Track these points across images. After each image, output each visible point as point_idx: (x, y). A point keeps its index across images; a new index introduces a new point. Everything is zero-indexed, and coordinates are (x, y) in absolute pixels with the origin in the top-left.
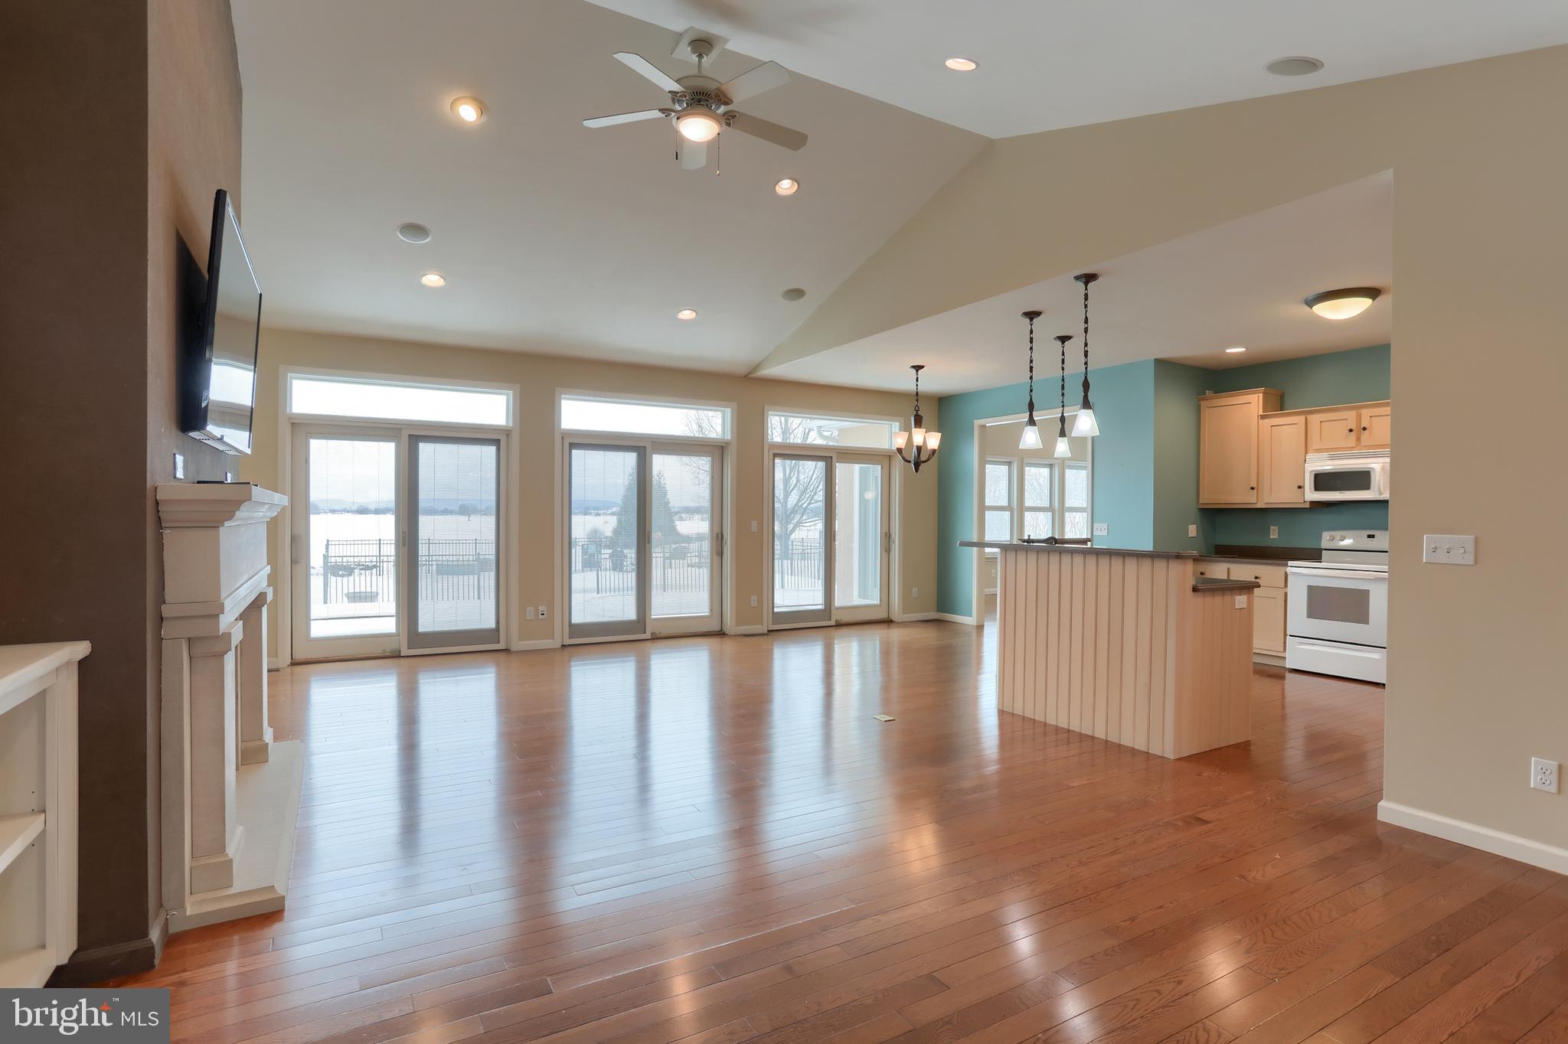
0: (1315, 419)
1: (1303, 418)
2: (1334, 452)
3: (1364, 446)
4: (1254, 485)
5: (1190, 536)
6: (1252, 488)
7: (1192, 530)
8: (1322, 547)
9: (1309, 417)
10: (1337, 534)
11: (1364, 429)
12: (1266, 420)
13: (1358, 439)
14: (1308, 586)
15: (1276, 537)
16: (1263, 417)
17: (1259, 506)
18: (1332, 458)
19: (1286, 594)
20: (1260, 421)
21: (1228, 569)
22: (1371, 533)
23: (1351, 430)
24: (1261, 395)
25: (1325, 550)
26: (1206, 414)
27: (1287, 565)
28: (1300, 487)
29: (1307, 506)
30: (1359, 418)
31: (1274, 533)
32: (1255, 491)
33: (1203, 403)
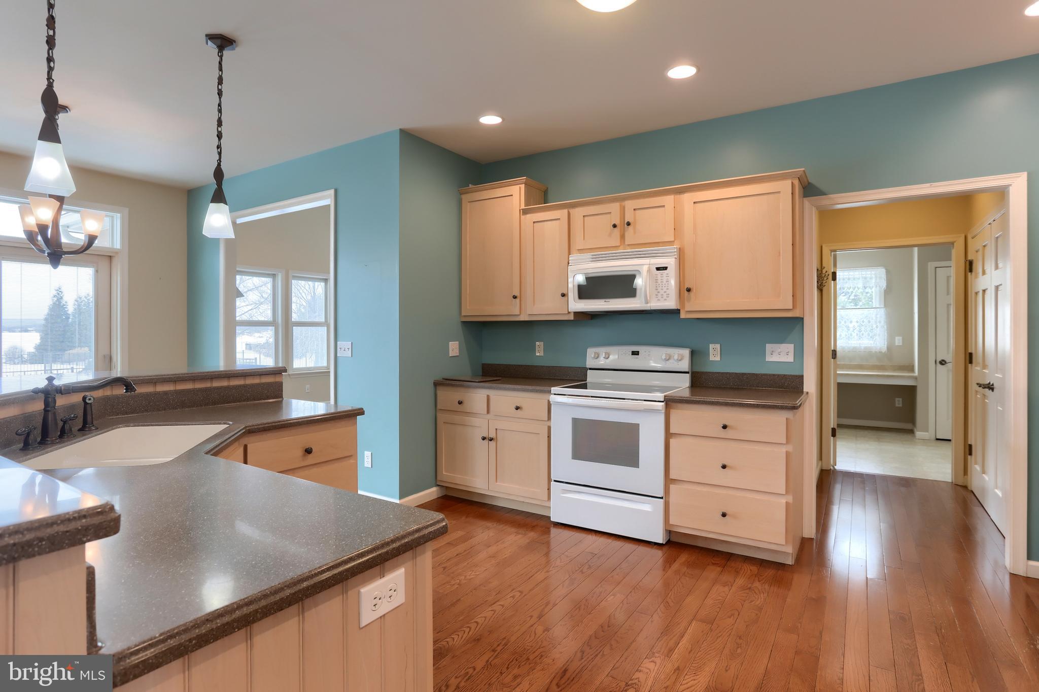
0: (578, 213)
1: (565, 211)
2: (598, 253)
3: (628, 245)
4: (517, 294)
5: (450, 356)
6: (515, 297)
7: (454, 348)
8: (587, 367)
9: (572, 211)
10: (602, 351)
11: (629, 224)
12: (528, 216)
13: (623, 237)
14: (573, 418)
15: (542, 354)
16: (525, 212)
17: (523, 318)
18: (596, 259)
19: (549, 428)
20: (523, 217)
21: (488, 397)
22: (635, 349)
23: (615, 226)
24: (523, 186)
25: (590, 369)
26: (466, 207)
27: (550, 392)
28: (563, 295)
29: (571, 317)
30: (623, 210)
31: (539, 351)
32: (518, 300)
33: (464, 197)
